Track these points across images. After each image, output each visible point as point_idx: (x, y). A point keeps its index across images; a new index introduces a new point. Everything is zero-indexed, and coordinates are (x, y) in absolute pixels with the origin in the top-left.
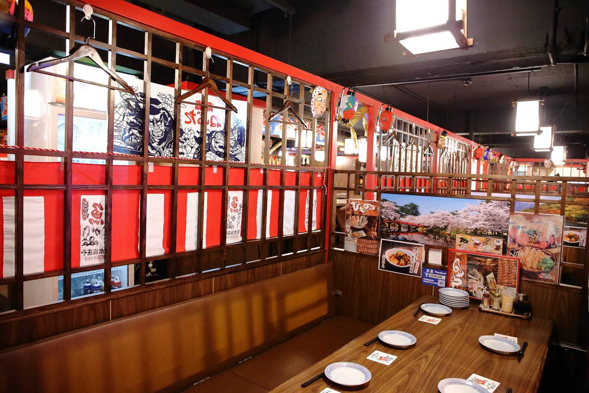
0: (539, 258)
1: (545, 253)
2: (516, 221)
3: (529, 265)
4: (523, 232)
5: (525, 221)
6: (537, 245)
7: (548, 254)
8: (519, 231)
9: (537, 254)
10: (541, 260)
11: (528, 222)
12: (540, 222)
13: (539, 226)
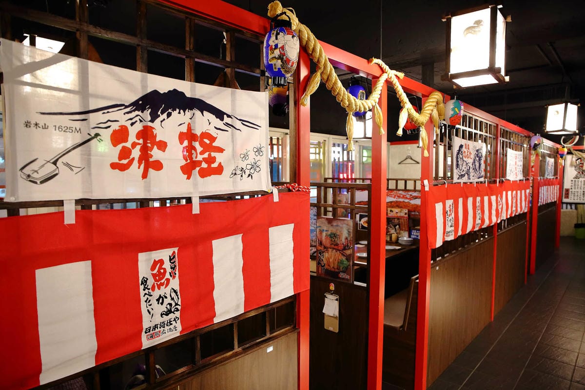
0: (338, 259)
1: (342, 254)
2: (322, 225)
3: (332, 266)
4: (327, 235)
5: (327, 225)
6: (336, 247)
7: (344, 255)
8: (324, 234)
9: (337, 256)
10: (339, 261)
11: (330, 225)
12: (337, 226)
13: (337, 230)
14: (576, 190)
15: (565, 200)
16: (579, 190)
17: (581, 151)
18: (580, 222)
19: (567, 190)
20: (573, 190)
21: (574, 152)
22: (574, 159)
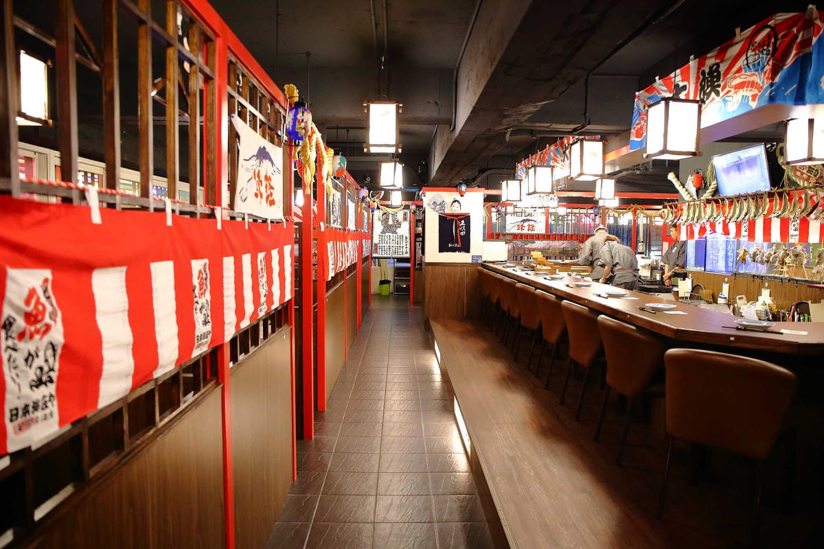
14: (383, 245)
15: (374, 255)
16: (386, 245)
17: (388, 206)
18: (383, 279)
19: (376, 245)
20: (381, 245)
21: (380, 207)
22: (381, 214)
